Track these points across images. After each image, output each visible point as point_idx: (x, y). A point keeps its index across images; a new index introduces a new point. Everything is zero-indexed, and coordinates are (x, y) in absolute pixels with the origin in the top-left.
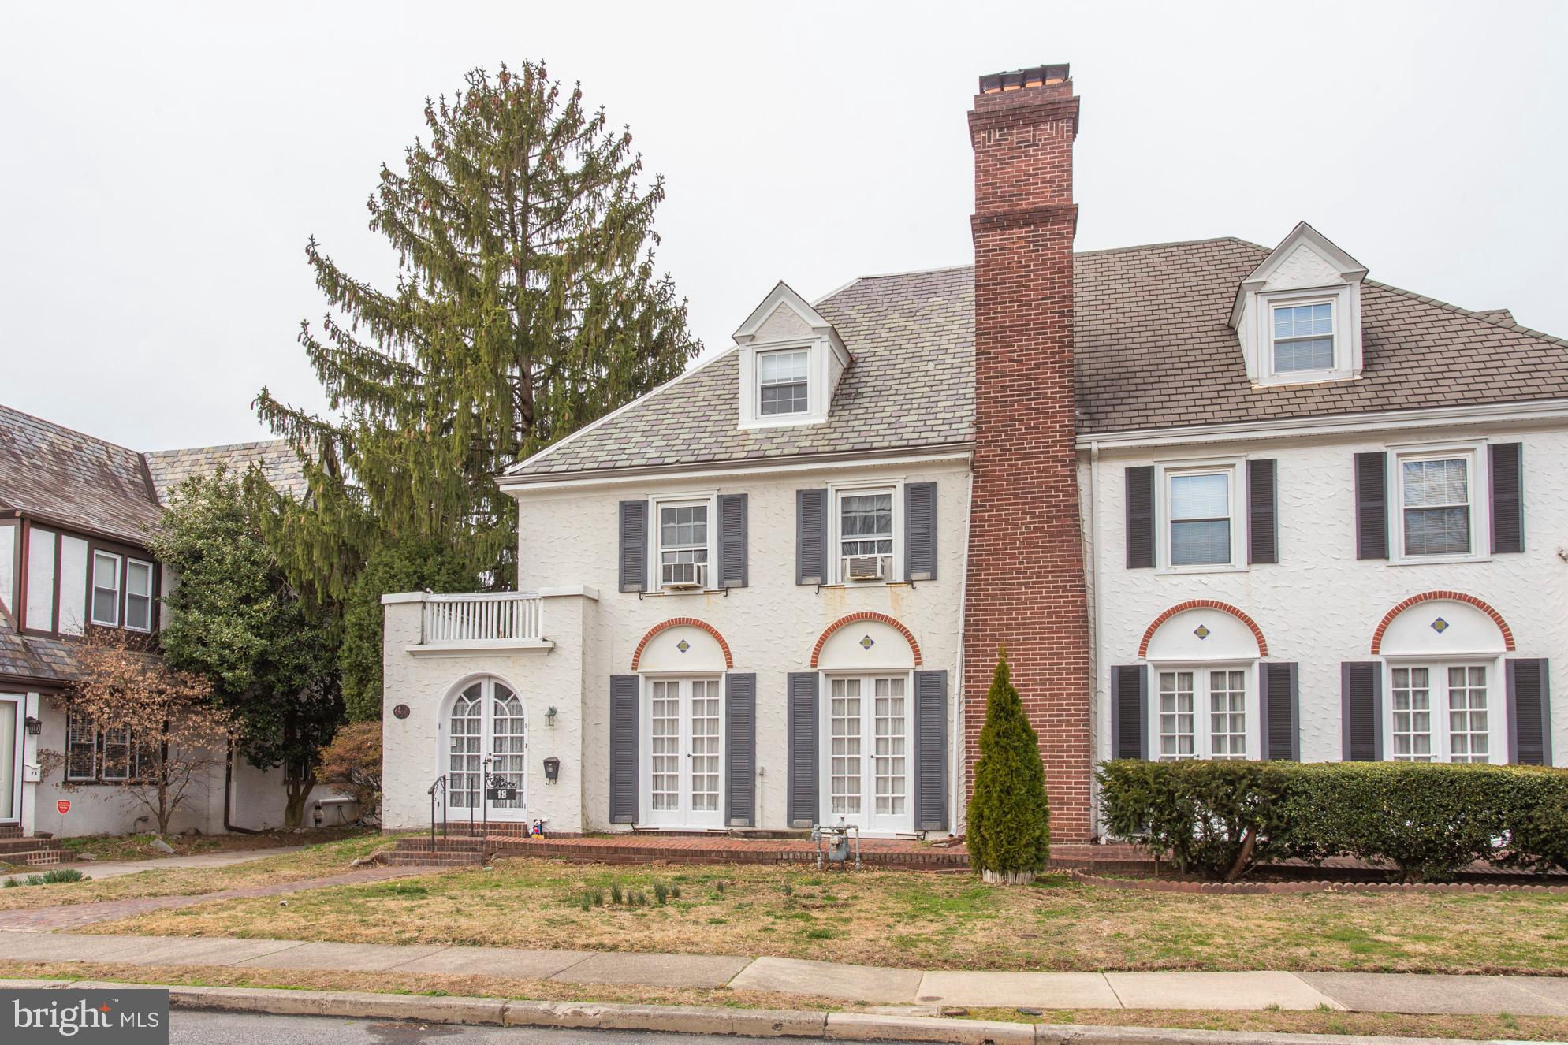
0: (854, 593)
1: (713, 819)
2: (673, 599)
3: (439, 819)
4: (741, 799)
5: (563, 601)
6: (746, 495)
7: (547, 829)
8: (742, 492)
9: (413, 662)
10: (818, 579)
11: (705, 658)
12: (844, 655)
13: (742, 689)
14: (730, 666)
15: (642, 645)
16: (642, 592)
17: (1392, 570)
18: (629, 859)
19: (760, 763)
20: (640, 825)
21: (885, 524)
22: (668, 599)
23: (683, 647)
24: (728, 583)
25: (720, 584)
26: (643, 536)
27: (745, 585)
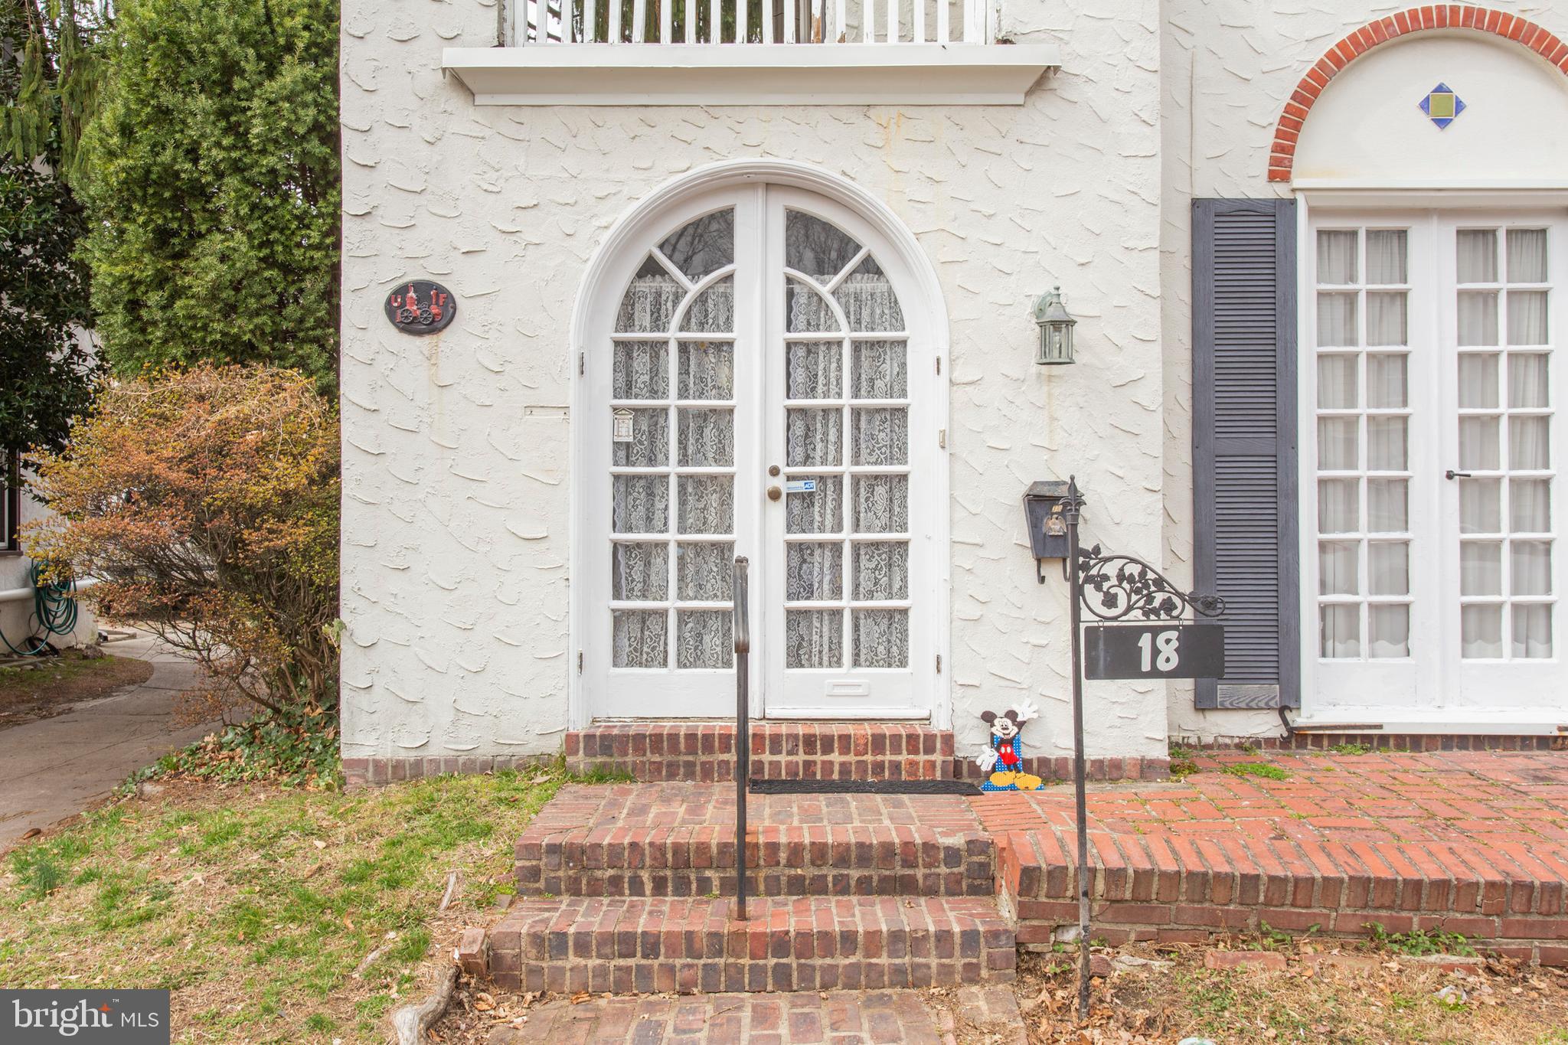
11: (1514, 140)
15: (1307, 96)
20: (1309, 715)
23: (1442, 108)
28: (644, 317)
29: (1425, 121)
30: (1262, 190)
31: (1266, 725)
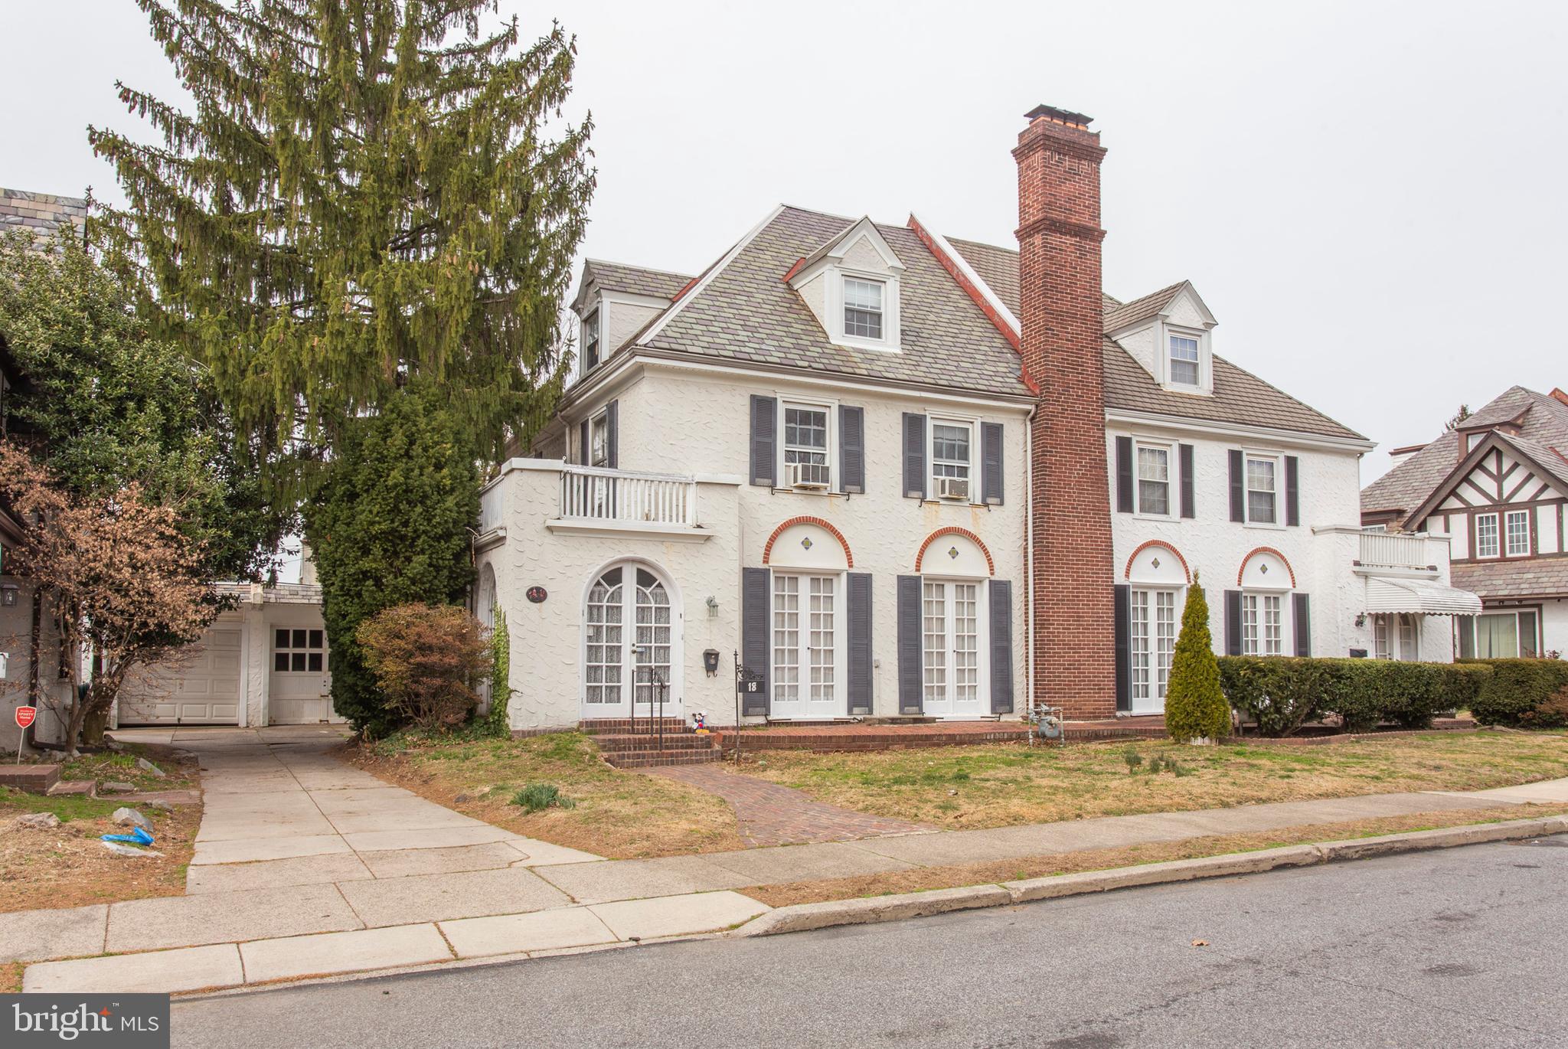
0: (946, 509)
1: (836, 707)
2: (800, 497)
3: (656, 715)
4: (861, 691)
5: (718, 488)
6: (862, 409)
7: (707, 723)
8: (857, 405)
9: (549, 539)
10: (919, 494)
11: (825, 556)
12: (937, 564)
13: (860, 587)
14: (851, 566)
15: (773, 539)
16: (773, 487)
17: (1246, 531)
18: (864, 746)
19: (876, 655)
20: (773, 717)
21: (964, 454)
22: (795, 497)
23: (807, 544)
24: (849, 488)
25: (842, 488)
26: (772, 431)
27: (862, 492)
28: (596, 597)
29: (803, 548)
30: (761, 565)
31: (761, 720)
